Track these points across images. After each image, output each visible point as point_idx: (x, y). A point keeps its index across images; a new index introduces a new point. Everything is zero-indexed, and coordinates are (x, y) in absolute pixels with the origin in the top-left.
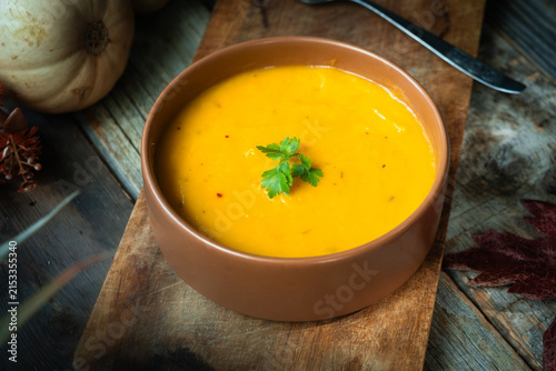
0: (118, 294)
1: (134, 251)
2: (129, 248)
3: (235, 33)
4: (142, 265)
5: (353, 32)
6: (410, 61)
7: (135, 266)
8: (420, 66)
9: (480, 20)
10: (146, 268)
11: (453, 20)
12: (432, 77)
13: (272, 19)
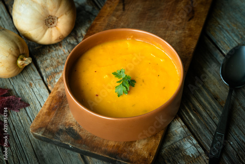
0: (51, 105)
1: (59, 90)
2: (58, 88)
3: (112, 12)
4: (61, 95)
5: (156, 15)
6: (176, 28)
7: (58, 95)
8: (180, 30)
9: (206, 14)
10: (62, 96)
11: (196, 14)
12: (183, 34)
13: (126, 8)
